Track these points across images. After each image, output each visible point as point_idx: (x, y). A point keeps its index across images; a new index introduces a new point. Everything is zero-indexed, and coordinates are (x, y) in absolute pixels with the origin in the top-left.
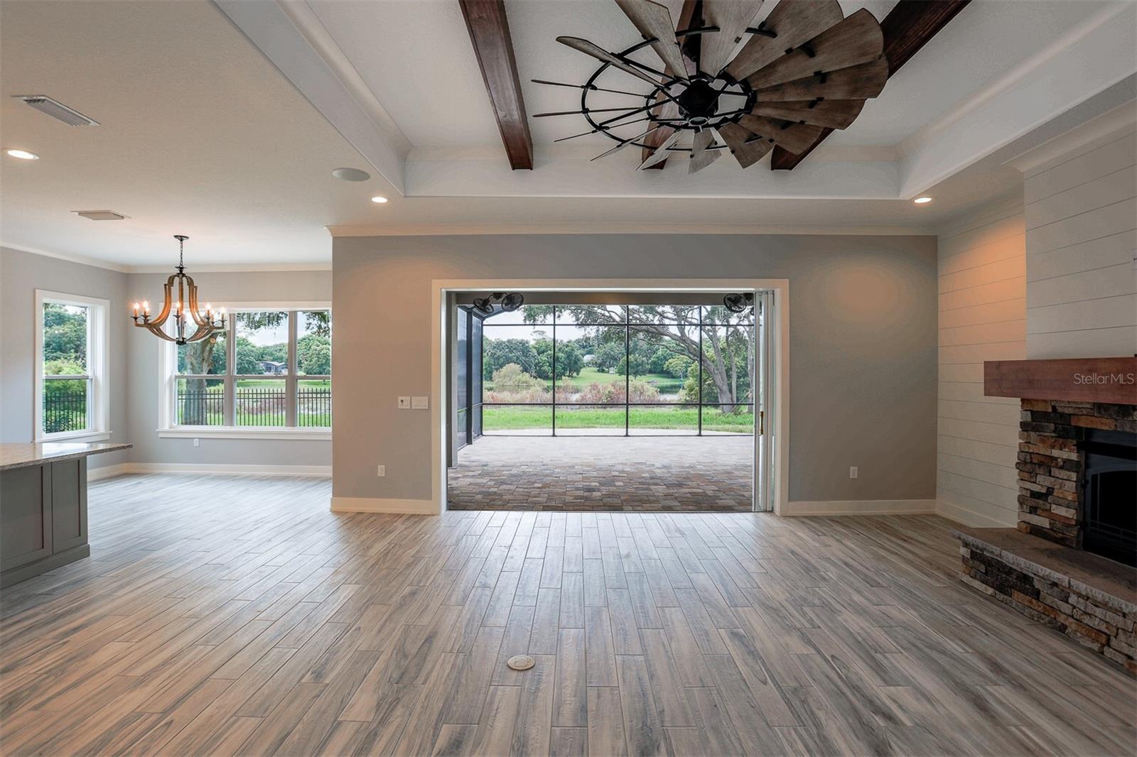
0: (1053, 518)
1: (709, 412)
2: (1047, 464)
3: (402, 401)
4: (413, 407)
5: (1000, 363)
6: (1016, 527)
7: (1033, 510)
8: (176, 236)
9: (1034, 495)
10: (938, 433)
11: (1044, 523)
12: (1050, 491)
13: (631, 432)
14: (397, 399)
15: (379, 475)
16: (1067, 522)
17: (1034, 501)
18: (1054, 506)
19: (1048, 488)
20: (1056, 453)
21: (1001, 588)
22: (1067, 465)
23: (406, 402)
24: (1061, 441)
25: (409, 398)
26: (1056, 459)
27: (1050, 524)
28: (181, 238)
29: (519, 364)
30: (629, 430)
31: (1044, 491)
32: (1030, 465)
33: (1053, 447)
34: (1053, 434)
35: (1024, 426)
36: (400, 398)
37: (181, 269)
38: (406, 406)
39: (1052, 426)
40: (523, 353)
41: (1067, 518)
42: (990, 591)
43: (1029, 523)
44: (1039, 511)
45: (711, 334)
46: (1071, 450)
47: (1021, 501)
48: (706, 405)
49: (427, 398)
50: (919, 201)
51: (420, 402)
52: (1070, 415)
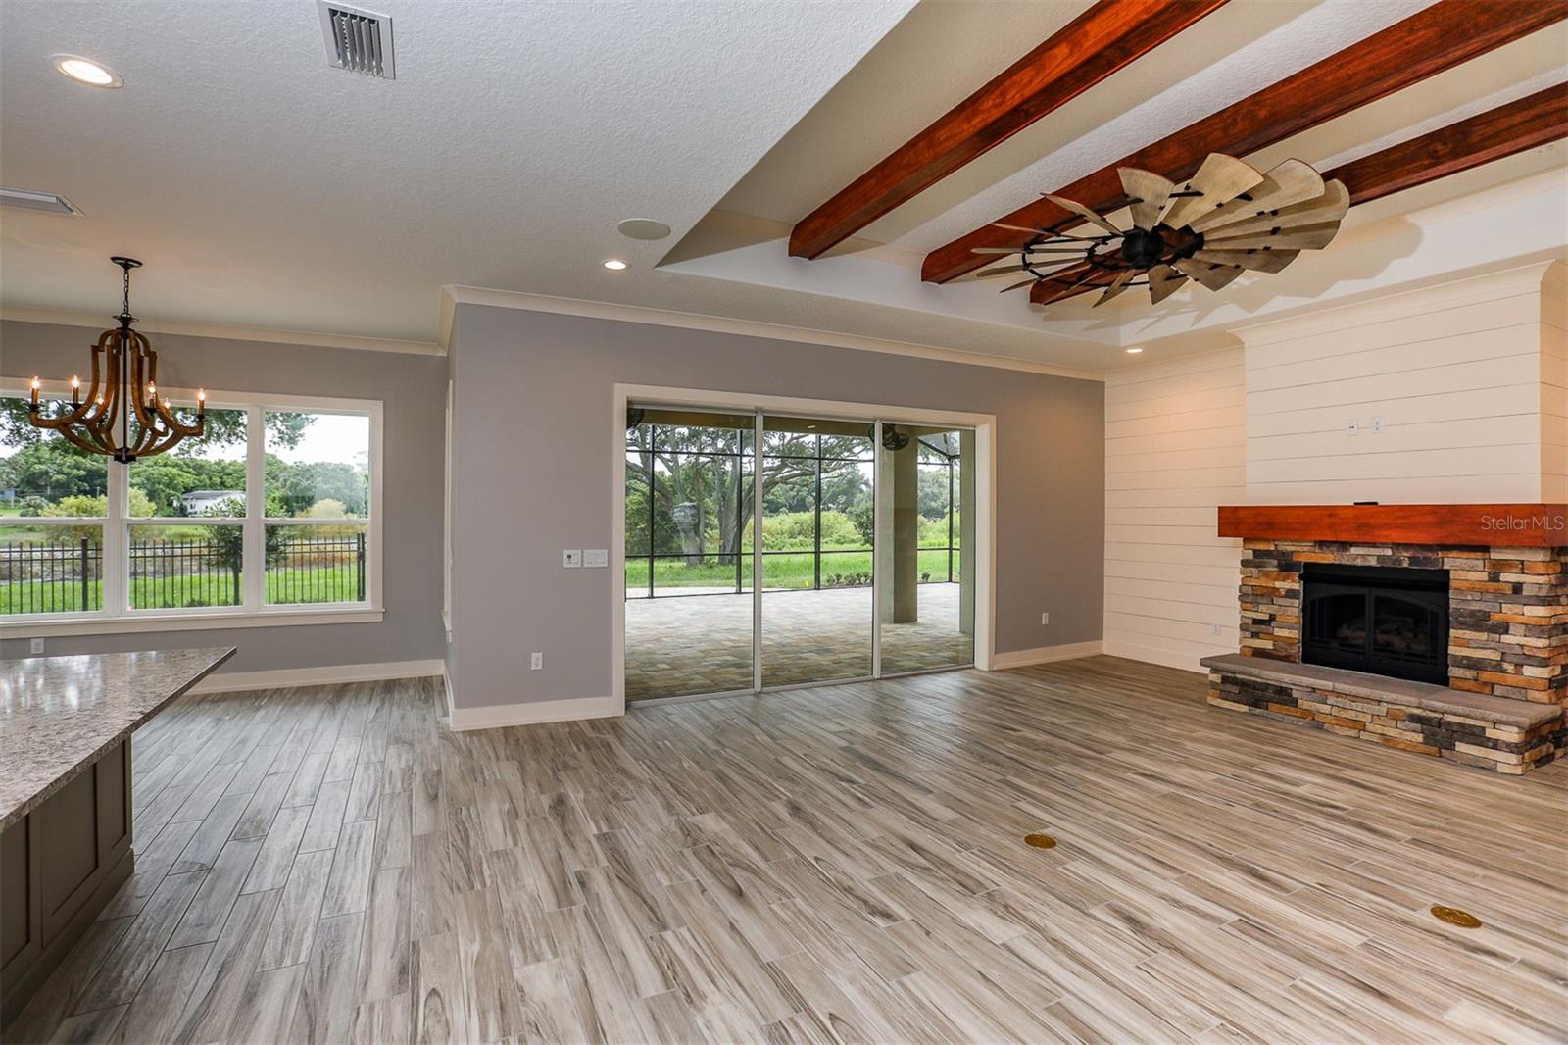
0: (1276, 640)
1: (660, 565)
2: (1270, 594)
3: (570, 556)
4: (586, 565)
5: (1236, 508)
6: (1238, 652)
7: (1255, 635)
8: (113, 259)
9: (1256, 622)
10: (1105, 574)
11: (1268, 645)
12: (1272, 617)
13: (657, 592)
14: (562, 555)
15: (533, 667)
16: (1290, 641)
17: (1257, 627)
18: (1276, 630)
19: (1271, 615)
20: (1278, 584)
21: (1255, 703)
22: (1291, 594)
23: (578, 558)
24: (1285, 574)
25: (579, 552)
26: (1278, 589)
27: (1274, 645)
28: (127, 264)
29: (340, 500)
30: (654, 589)
31: (1267, 617)
32: (1249, 596)
33: (1276, 580)
34: (1276, 569)
35: (1245, 563)
36: (566, 553)
37: (126, 320)
38: (576, 562)
39: (1275, 562)
40: (346, 483)
41: (1290, 638)
42: (1244, 708)
43: (1251, 647)
44: (1261, 636)
45: (671, 464)
46: (1293, 581)
47: (1243, 628)
48: (661, 557)
49: (606, 551)
50: (1130, 351)
51: (595, 558)
52: (1292, 552)
